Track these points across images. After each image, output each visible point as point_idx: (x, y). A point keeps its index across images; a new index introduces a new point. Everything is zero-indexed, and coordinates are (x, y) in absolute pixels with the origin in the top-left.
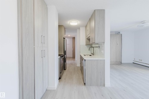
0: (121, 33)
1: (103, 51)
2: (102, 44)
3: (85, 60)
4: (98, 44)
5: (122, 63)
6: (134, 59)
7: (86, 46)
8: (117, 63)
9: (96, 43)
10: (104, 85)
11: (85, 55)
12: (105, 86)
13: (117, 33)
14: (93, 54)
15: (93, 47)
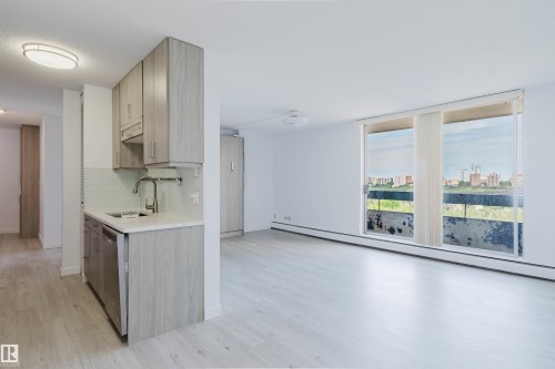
0: (241, 134)
1: (196, 196)
2: (192, 168)
3: (126, 235)
4: (174, 168)
5: (245, 231)
6: (275, 217)
7: (115, 176)
8: (232, 234)
9: (171, 165)
10: (202, 317)
11: (119, 216)
12: (206, 318)
13: (231, 132)
14: (154, 208)
15: (154, 180)
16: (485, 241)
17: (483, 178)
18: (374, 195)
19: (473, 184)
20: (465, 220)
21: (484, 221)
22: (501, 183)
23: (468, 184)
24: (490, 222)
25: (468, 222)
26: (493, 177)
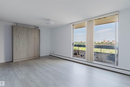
0: (39, 28)
6: (50, 52)
13: (36, 27)
16: (107, 59)
17: (106, 41)
18: (75, 46)
19: (104, 43)
20: (101, 53)
21: (106, 53)
22: (110, 43)
23: (103, 43)
24: (108, 54)
25: (102, 54)
26: (108, 41)
